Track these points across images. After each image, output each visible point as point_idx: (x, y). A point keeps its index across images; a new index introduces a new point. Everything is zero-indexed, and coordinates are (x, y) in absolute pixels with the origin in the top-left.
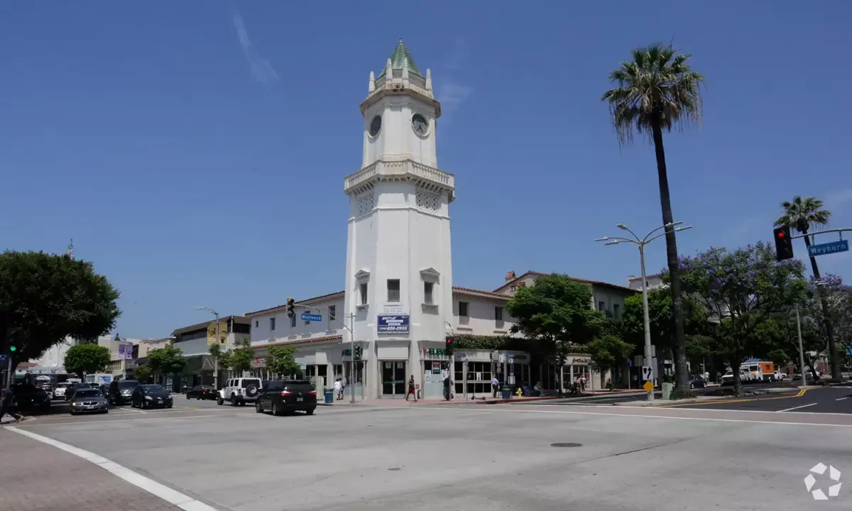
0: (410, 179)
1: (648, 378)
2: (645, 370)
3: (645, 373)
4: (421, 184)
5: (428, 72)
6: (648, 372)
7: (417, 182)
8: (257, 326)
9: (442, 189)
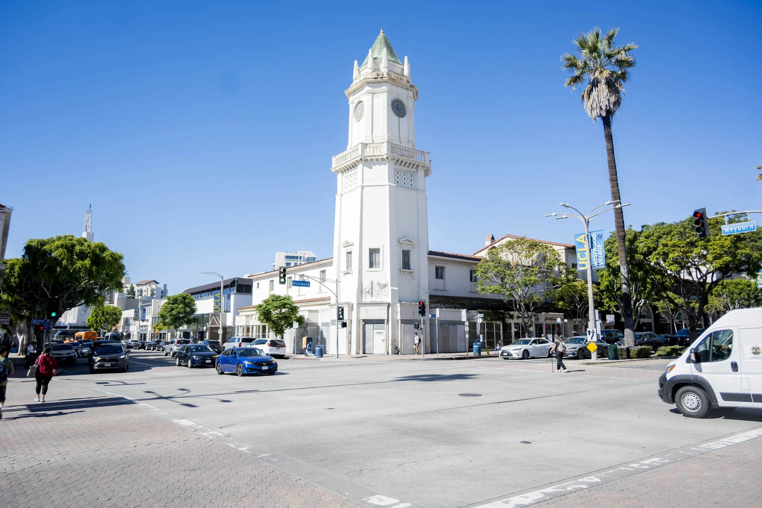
0: (389, 159)
1: (592, 339)
2: (589, 332)
3: (589, 334)
4: (399, 162)
5: (406, 58)
6: (591, 334)
7: (395, 161)
8: (258, 287)
9: (418, 166)
